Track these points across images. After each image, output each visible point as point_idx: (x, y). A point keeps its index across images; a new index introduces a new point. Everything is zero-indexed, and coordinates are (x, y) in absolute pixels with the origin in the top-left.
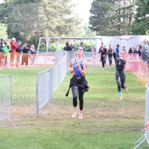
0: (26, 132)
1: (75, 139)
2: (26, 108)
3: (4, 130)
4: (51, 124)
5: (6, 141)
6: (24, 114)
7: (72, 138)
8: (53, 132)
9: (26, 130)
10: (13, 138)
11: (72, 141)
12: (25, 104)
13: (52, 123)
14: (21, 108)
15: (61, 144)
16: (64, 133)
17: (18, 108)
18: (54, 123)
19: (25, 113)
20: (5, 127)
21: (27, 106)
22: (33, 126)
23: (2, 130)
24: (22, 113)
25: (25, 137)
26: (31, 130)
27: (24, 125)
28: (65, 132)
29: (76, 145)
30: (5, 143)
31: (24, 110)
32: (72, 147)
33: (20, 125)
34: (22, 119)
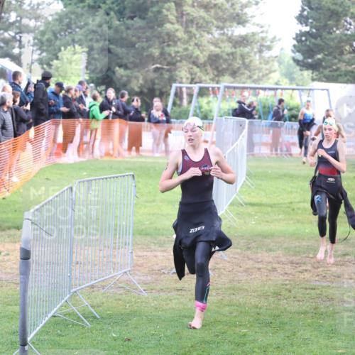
0: (169, 306)
1: (287, 323)
2: (159, 254)
3: (120, 300)
4: (223, 290)
5: (129, 322)
6: (156, 268)
7: (278, 321)
8: (233, 308)
9: (170, 300)
10: (144, 318)
11: (280, 327)
12: (154, 243)
13: (225, 289)
14: (145, 253)
15: (254, 333)
16: (258, 310)
17: (140, 254)
18: (230, 288)
19: (157, 264)
20: (119, 293)
21: (160, 248)
22: (184, 293)
23: (116, 300)
24: (150, 265)
25: (169, 315)
26: (182, 300)
27: (162, 290)
28: (260, 308)
29: (288, 337)
30: (126, 326)
31: (155, 258)
32: (280, 339)
33: (152, 289)
34: (154, 276)
